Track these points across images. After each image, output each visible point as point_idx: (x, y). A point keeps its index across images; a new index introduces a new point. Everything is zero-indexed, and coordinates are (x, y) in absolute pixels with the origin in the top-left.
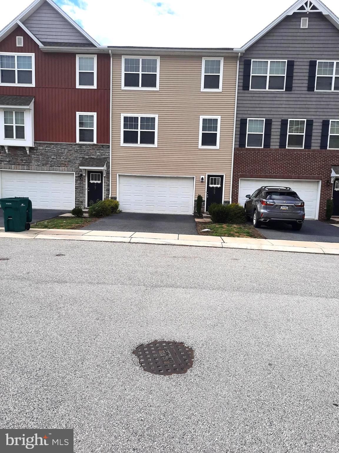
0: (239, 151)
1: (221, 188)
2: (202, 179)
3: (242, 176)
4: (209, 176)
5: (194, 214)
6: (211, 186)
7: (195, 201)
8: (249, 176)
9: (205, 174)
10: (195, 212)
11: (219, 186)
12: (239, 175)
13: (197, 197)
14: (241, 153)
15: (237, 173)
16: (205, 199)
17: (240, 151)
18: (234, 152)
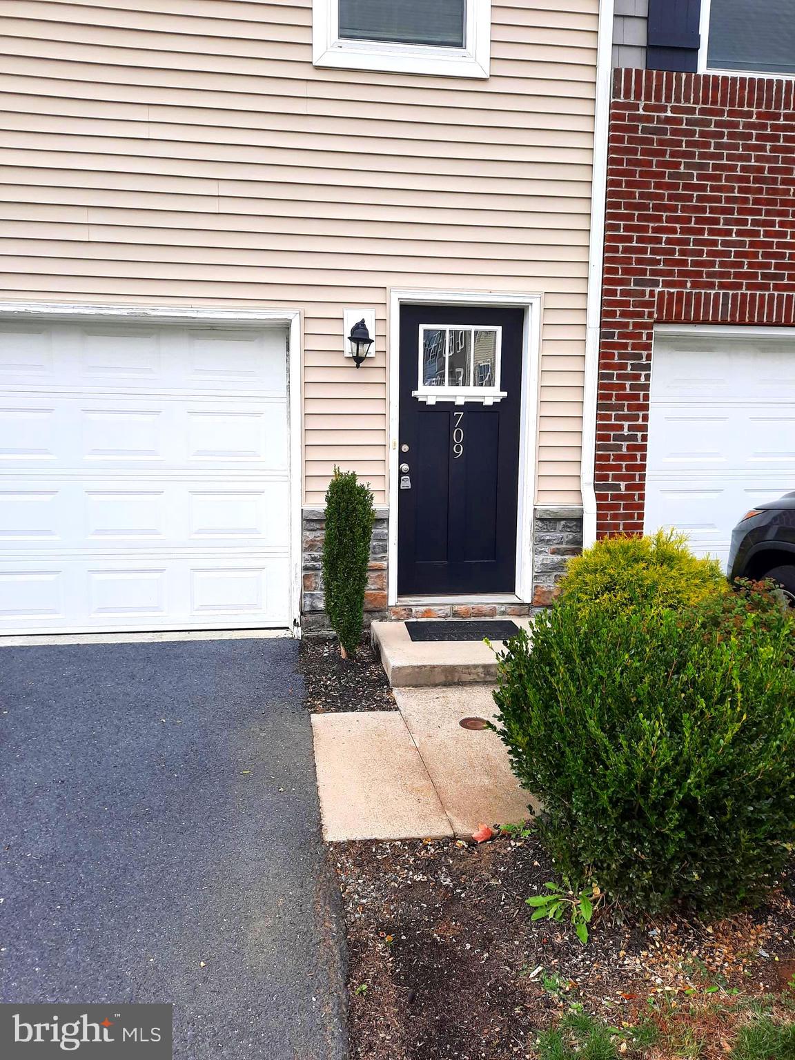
0: (648, 98)
1: (510, 408)
2: (360, 335)
3: (675, 311)
4: (413, 314)
5: (305, 626)
6: (429, 393)
7: (309, 521)
8: (725, 304)
9: (377, 297)
10: (314, 611)
11: (491, 394)
12: (650, 304)
13: (325, 485)
14: (668, 120)
15: (637, 283)
16: (386, 502)
17: (658, 98)
18: (613, 106)
